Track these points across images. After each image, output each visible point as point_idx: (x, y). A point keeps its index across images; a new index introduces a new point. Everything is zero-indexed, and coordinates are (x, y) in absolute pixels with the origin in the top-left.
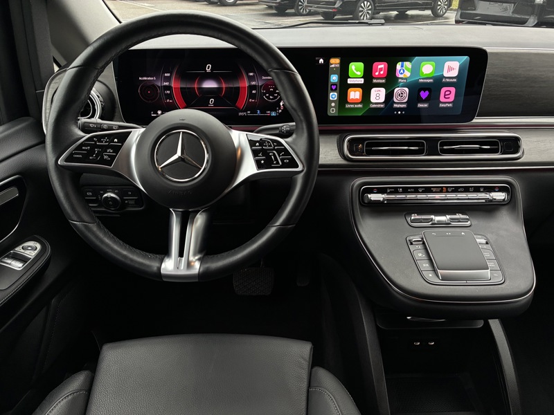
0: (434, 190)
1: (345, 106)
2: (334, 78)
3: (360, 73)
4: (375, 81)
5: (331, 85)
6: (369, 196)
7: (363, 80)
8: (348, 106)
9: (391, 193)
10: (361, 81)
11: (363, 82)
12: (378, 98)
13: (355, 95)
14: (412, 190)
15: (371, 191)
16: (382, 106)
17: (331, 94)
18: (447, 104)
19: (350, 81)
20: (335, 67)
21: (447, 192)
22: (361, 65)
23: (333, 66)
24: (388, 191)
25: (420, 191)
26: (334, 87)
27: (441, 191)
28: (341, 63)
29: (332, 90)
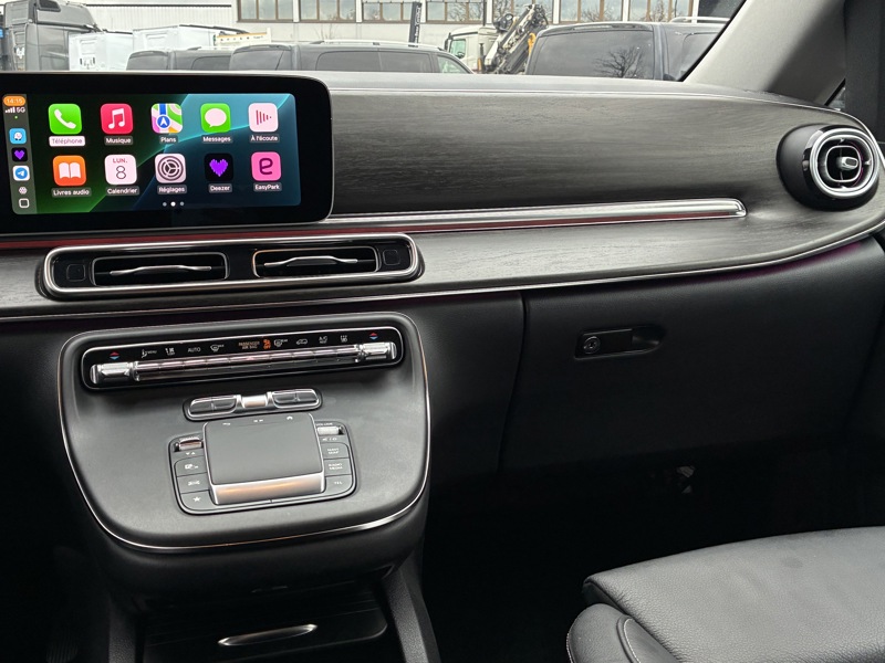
0: (245, 346)
1: (51, 193)
2: (18, 136)
3: (75, 124)
4: (109, 141)
5: (14, 150)
6: (100, 367)
7: (82, 138)
8: (57, 193)
9: (150, 358)
10: (81, 141)
11: (83, 144)
12: (121, 175)
13: (70, 170)
14: (198, 349)
15: (105, 358)
16: (134, 191)
17: (15, 168)
18: (269, 186)
19: (53, 142)
20: (16, 114)
21: (274, 348)
22: (74, 110)
23: (12, 110)
24: (144, 354)
25: (215, 350)
26: (20, 155)
27: (260, 348)
28: (29, 105)
29: (17, 161)
